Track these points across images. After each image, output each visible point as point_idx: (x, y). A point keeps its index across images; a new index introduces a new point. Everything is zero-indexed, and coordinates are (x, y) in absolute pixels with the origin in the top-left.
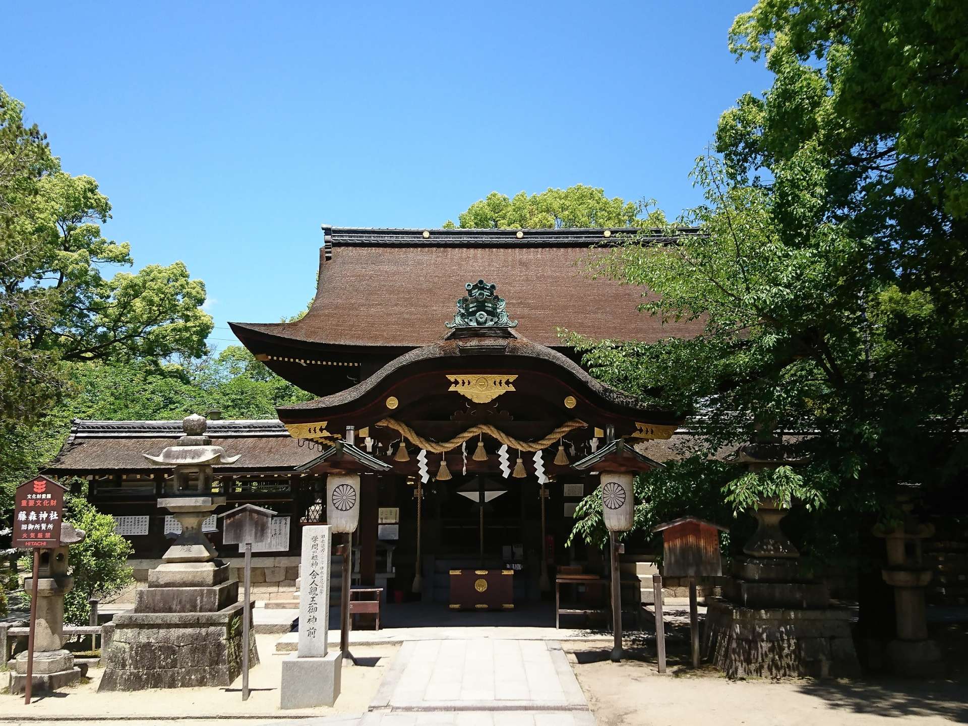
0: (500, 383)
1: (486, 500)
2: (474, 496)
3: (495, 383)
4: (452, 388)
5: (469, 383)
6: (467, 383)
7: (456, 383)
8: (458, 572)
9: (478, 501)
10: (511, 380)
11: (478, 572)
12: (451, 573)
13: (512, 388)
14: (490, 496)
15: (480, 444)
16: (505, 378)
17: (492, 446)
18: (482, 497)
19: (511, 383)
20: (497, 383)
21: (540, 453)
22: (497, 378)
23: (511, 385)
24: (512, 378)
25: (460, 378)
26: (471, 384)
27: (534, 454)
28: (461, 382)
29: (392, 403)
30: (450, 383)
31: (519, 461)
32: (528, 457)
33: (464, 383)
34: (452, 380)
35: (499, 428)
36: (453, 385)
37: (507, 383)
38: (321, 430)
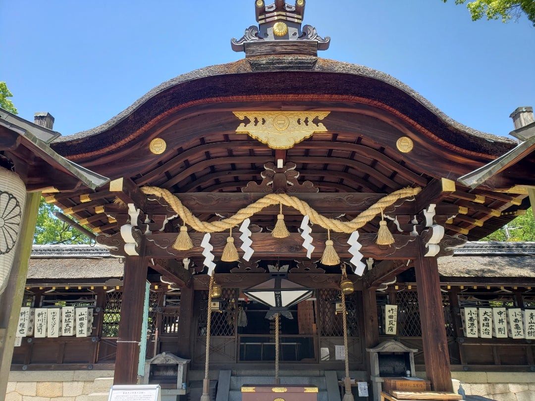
0: (306, 122)
1: (284, 304)
2: (268, 298)
3: (299, 122)
4: (241, 129)
5: (264, 121)
6: (261, 122)
7: (247, 121)
8: (251, 389)
9: (274, 304)
10: (321, 118)
11: (276, 390)
12: (244, 389)
13: (322, 129)
14: (289, 297)
15: (280, 217)
16: (312, 116)
17: (294, 221)
18: (278, 298)
19: (321, 121)
20: (302, 121)
21: (356, 235)
22: (303, 115)
23: (320, 124)
24: (322, 115)
25: (251, 116)
26: (267, 122)
27: (348, 236)
28: (252, 120)
29: (159, 147)
30: (238, 122)
31: (329, 243)
32: (341, 239)
33: (256, 122)
34: (242, 118)
36: (242, 125)
37: (316, 121)
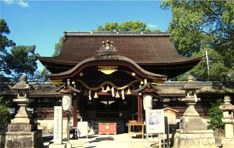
2: (105, 103)
4: (99, 70)
5: (104, 68)
10: (116, 68)
12: (99, 124)
13: (117, 70)
14: (110, 102)
16: (114, 67)
18: (108, 103)
20: (112, 68)
25: (101, 67)
27: (122, 90)
28: (102, 68)
29: (81, 74)
30: (98, 68)
35: (112, 82)
38: (61, 82)
